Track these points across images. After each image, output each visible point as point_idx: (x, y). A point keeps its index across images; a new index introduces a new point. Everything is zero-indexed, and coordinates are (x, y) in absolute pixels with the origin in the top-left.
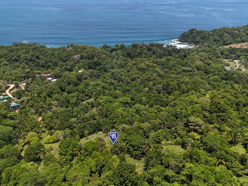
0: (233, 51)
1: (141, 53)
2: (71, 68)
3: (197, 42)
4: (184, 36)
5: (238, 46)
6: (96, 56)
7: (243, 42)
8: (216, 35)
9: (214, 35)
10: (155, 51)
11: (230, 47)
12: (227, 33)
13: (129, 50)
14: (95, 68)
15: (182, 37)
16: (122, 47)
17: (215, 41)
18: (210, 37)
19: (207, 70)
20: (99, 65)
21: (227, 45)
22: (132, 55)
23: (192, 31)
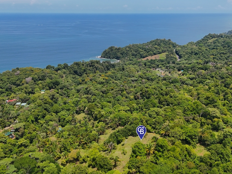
0: (152, 62)
1: (86, 70)
2: (32, 90)
3: (118, 57)
4: (106, 53)
5: (153, 58)
6: (48, 77)
7: (155, 54)
8: (132, 51)
9: (131, 51)
10: (97, 67)
11: (147, 59)
12: (140, 48)
13: (75, 68)
14: (56, 87)
15: (104, 54)
16: (66, 67)
17: (133, 55)
18: (128, 52)
19: (149, 78)
20: (58, 85)
21: (144, 57)
22: (79, 72)
23: (111, 49)
